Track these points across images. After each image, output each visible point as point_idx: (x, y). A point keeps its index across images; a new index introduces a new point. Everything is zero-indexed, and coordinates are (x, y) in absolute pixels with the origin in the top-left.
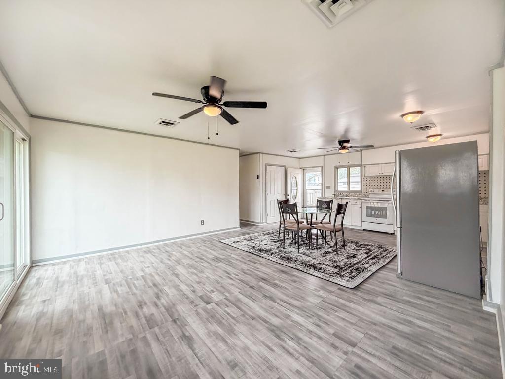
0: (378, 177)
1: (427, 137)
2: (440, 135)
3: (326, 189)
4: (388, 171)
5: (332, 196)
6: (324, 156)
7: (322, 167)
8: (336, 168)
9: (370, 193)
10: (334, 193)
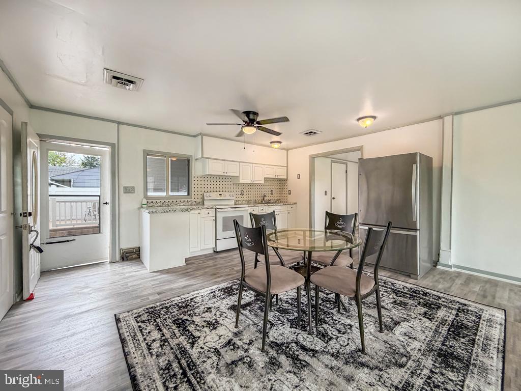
2: (281, 143)
3: (124, 193)
4: (232, 171)
5: (142, 207)
6: (119, 123)
7: (112, 146)
8: (147, 153)
9: (206, 198)
10: (145, 201)
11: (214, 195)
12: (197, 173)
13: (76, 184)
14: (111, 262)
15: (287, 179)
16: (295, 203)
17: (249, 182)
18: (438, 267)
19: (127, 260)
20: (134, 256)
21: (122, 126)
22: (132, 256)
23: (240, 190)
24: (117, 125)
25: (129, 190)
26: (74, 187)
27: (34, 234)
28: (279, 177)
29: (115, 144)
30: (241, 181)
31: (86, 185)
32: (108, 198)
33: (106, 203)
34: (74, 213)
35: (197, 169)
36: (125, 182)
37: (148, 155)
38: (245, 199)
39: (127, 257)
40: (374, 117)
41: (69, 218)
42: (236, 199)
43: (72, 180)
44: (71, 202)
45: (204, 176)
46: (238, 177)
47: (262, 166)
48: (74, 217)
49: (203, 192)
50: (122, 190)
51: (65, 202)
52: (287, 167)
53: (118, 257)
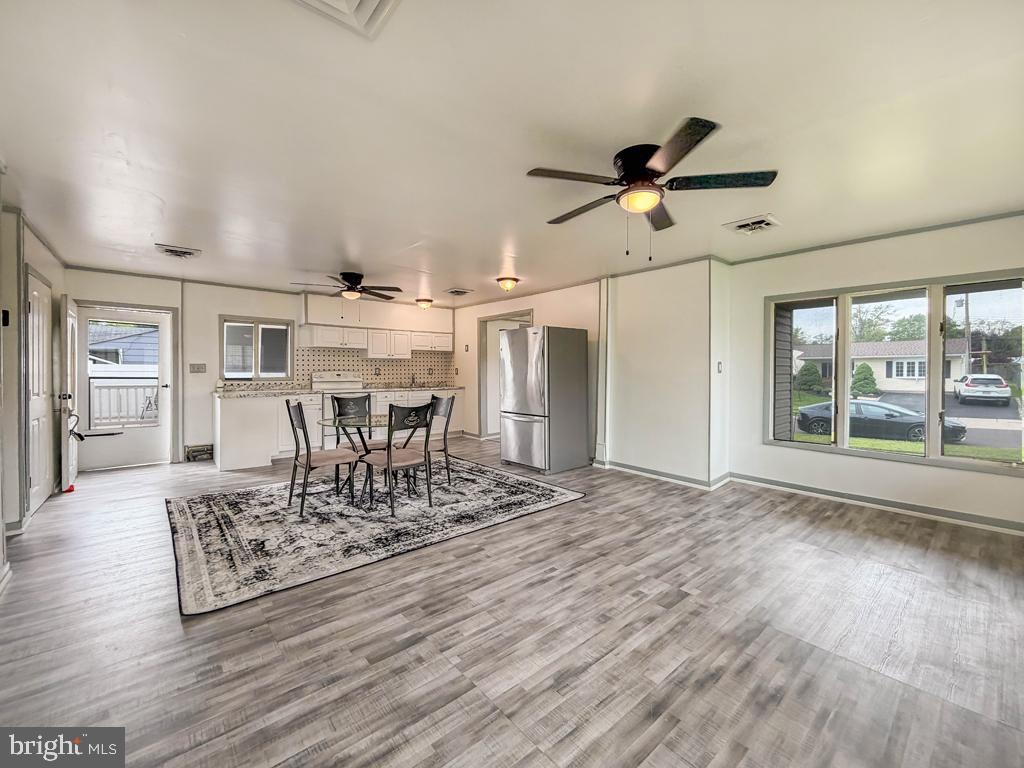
0: (339, 350)
1: (418, 301)
2: (431, 301)
3: (191, 372)
4: (355, 341)
5: (216, 391)
6: (183, 281)
7: (174, 311)
8: (223, 319)
9: (314, 380)
10: (221, 384)
11: (328, 376)
12: (303, 345)
13: (128, 358)
14: (172, 463)
15: (453, 352)
16: (461, 388)
17: (385, 357)
18: (594, 465)
19: (195, 461)
20: (205, 456)
21: (186, 284)
22: (203, 454)
23: (374, 367)
24: (179, 283)
25: (198, 369)
26: (124, 363)
27: (73, 419)
28: (438, 349)
29: (177, 309)
30: (371, 355)
31: (146, 359)
32: (169, 381)
33: (166, 386)
34: (124, 408)
35: (301, 340)
36: (192, 358)
37: (225, 321)
38: (383, 381)
39: (194, 457)
40: (516, 280)
41: (116, 414)
42: (366, 381)
43: (121, 351)
44: (119, 387)
45: (313, 349)
46: (366, 350)
47: (409, 333)
48: (123, 414)
49: (311, 370)
50: (187, 369)
51: (109, 388)
52: (453, 334)
53: (181, 457)
